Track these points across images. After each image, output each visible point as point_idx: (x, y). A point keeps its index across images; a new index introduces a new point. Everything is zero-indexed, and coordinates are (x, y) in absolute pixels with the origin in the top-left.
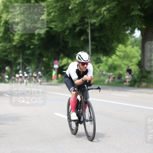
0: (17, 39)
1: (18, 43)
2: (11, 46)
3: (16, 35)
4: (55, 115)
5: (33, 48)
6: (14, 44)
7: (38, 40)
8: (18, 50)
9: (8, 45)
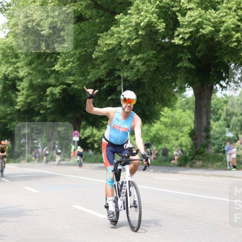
0: (21, 101)
1: (23, 106)
2: (13, 110)
3: (20, 95)
4: (74, 208)
5: (43, 113)
6: (18, 108)
7: (51, 102)
8: (22, 116)
9: (9, 110)
